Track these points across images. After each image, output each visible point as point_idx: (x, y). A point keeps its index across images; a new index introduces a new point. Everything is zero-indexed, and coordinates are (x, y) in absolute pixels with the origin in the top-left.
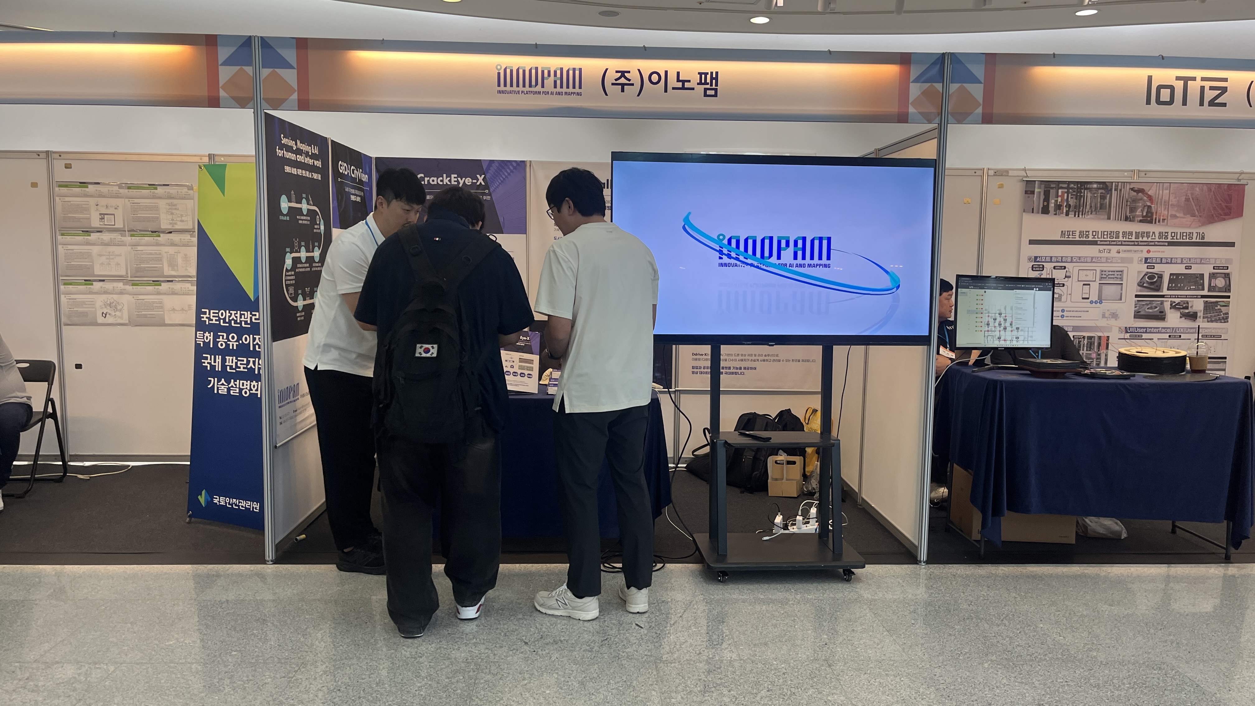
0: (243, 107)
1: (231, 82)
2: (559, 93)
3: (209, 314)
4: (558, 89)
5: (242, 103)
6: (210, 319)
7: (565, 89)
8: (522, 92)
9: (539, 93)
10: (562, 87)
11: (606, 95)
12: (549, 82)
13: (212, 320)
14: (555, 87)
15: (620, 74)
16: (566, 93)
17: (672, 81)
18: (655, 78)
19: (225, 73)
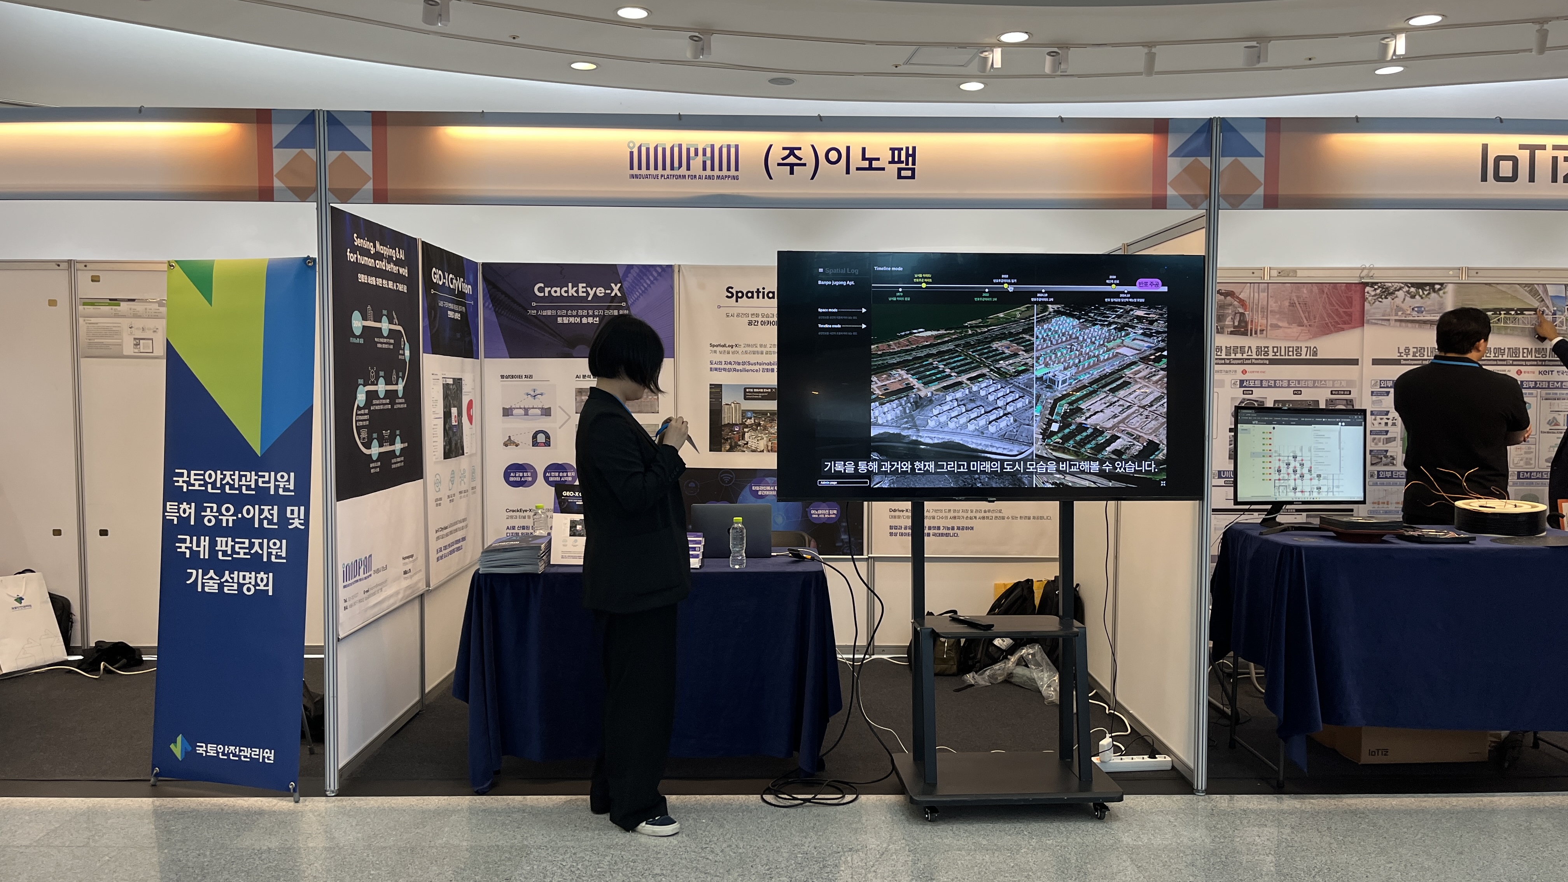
0: (303, 200)
1: (289, 169)
2: (709, 177)
3: (189, 476)
4: (709, 172)
5: (301, 194)
6: (189, 483)
7: (717, 172)
8: (662, 176)
9: (684, 177)
10: (713, 169)
11: (771, 178)
12: (696, 164)
13: (194, 485)
14: (704, 169)
15: (788, 152)
16: (718, 177)
17: (856, 160)
18: (833, 156)
19: (281, 158)
